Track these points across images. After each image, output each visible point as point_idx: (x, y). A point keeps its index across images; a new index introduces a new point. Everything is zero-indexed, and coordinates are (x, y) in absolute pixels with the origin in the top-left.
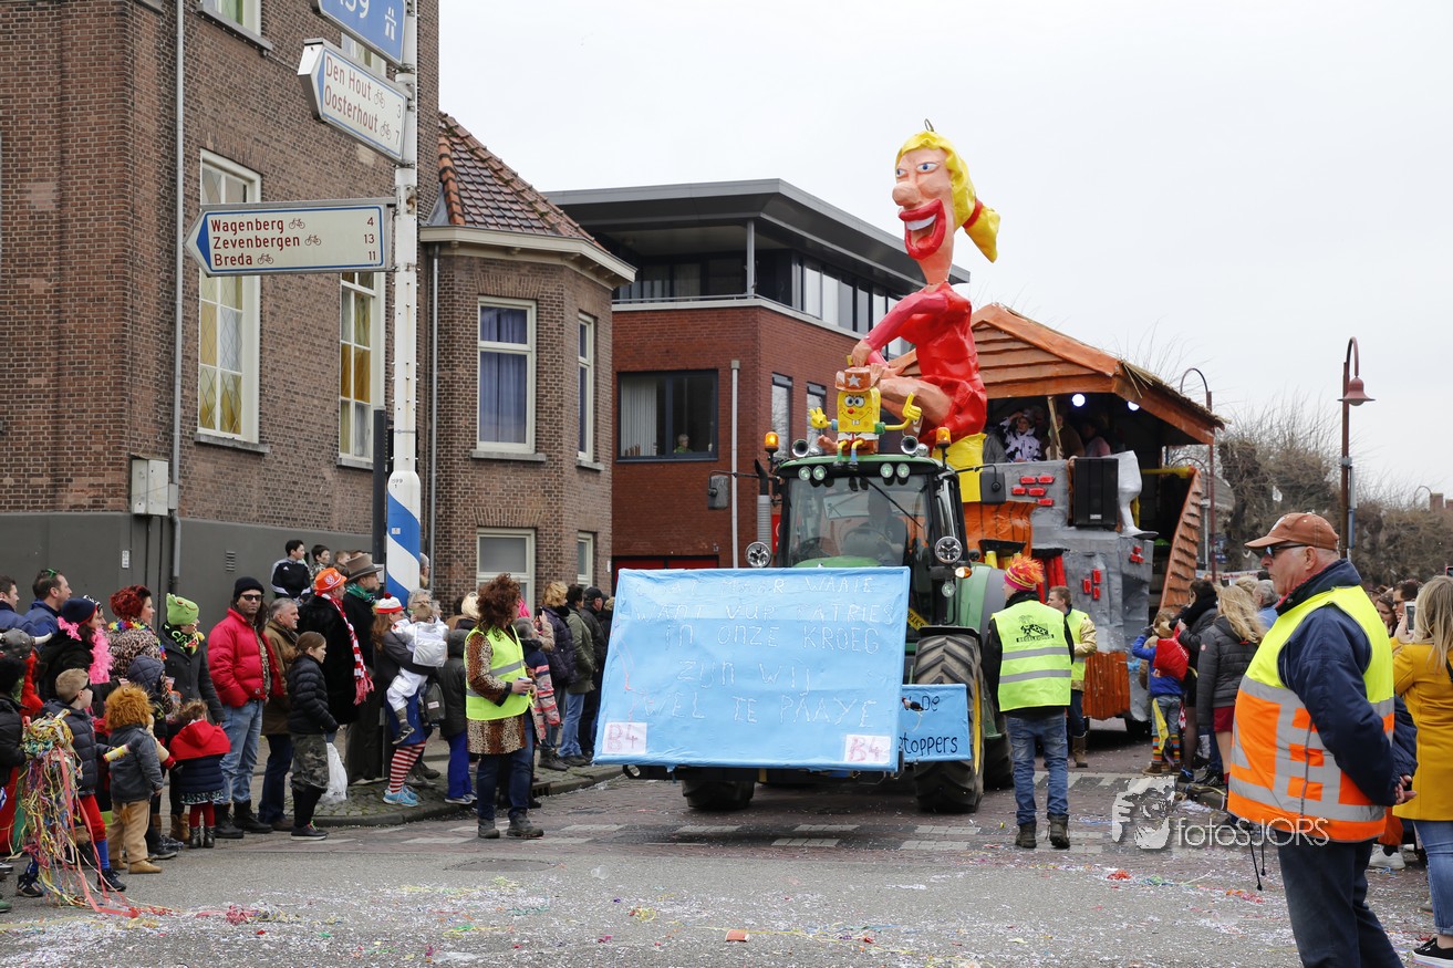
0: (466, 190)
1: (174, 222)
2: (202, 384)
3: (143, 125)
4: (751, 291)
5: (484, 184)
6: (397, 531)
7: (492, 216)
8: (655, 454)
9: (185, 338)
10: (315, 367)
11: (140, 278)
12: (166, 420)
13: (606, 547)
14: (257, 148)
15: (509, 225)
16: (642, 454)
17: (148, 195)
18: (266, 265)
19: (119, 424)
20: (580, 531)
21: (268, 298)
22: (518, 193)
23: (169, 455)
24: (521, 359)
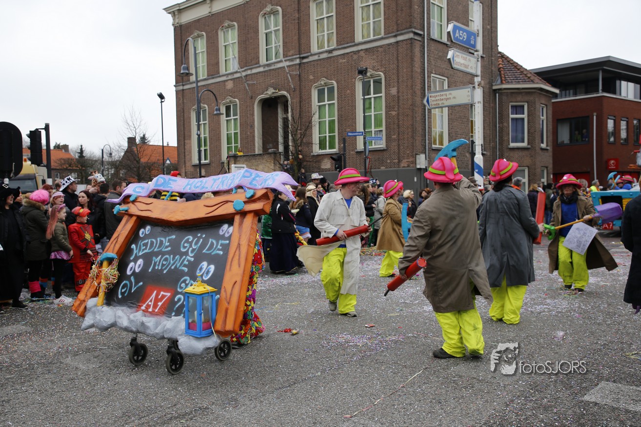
0: (506, 73)
1: (425, 93)
2: (433, 134)
3: (417, 70)
4: (600, 91)
5: (511, 70)
6: (477, 171)
7: (514, 80)
8: (569, 142)
9: (428, 123)
10: (463, 127)
11: (417, 109)
12: (424, 144)
13: (551, 171)
14: (446, 71)
15: (519, 82)
16: (565, 142)
17: (418, 88)
18: (443, 105)
19: (413, 146)
20: (542, 167)
21: (450, 110)
22: (522, 72)
23: (425, 153)
24: (523, 119)
